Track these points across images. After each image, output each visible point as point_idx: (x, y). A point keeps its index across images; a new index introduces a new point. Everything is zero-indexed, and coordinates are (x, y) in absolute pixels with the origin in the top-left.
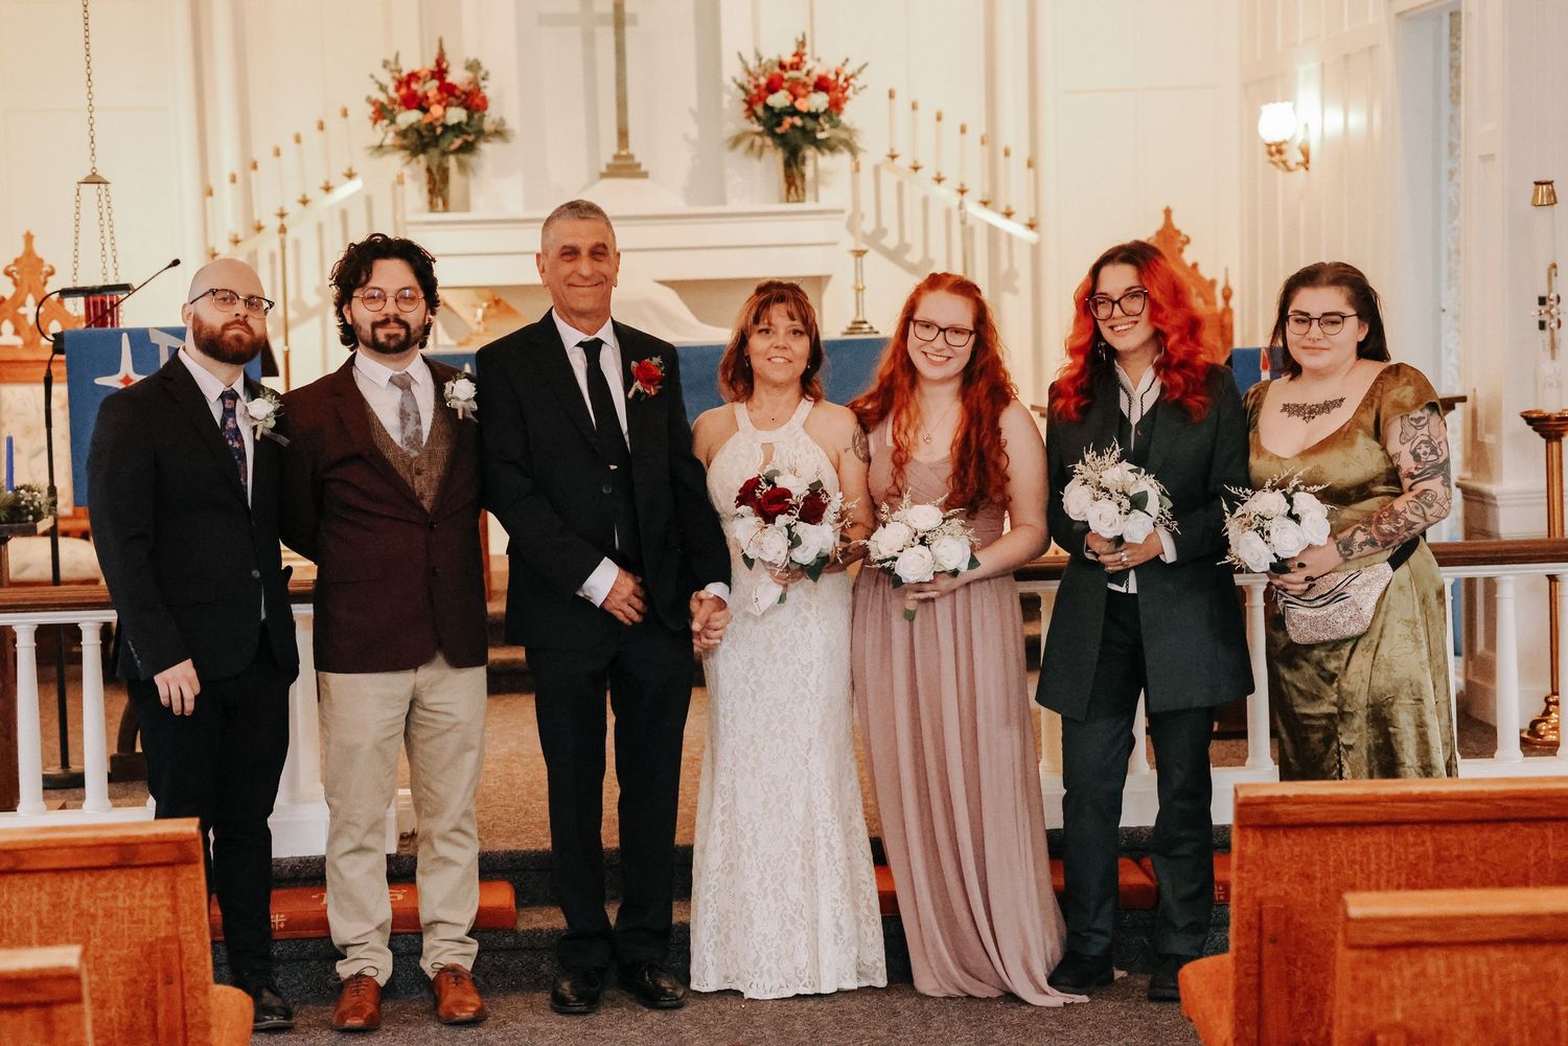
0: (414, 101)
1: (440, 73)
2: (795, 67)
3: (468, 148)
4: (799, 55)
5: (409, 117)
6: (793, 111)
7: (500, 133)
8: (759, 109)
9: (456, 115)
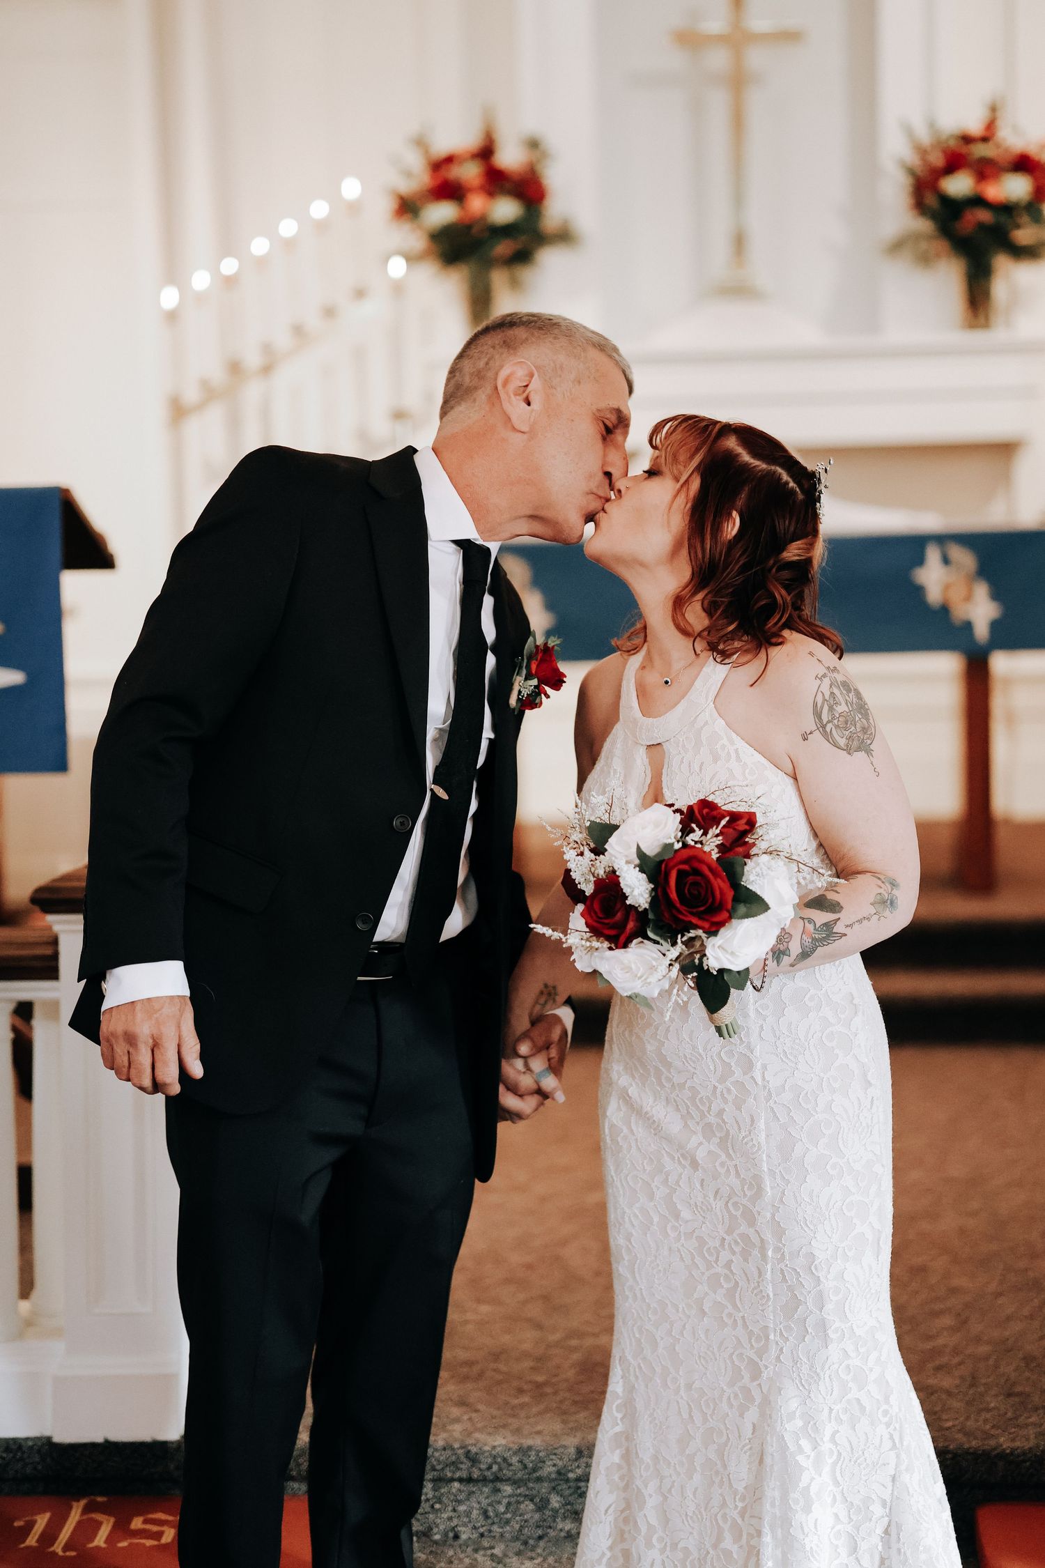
0: (448, 190)
1: (486, 153)
2: (985, 139)
3: (522, 257)
4: (991, 126)
5: (442, 213)
6: (978, 201)
7: (564, 236)
8: (931, 200)
9: (505, 210)
